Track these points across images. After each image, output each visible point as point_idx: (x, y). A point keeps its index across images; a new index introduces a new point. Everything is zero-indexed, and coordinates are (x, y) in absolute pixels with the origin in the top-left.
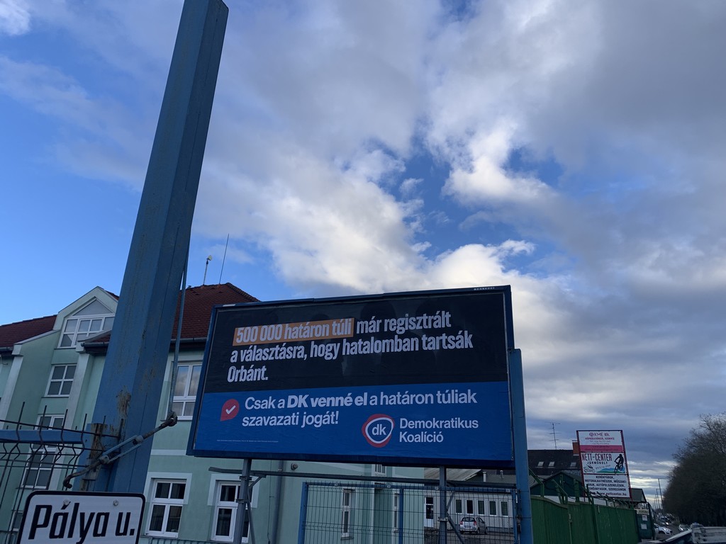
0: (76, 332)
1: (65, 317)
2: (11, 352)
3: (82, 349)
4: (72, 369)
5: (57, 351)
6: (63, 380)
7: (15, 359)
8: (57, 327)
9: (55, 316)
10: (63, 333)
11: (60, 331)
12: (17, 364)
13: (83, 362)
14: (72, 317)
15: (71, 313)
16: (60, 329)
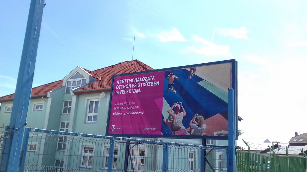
0: (71, 87)
1: (66, 80)
2: (47, 96)
3: (73, 94)
4: (71, 102)
5: (64, 95)
6: (68, 107)
7: (49, 99)
8: (64, 84)
9: (63, 80)
10: (66, 87)
11: (65, 86)
12: (50, 101)
13: (74, 99)
14: (69, 80)
15: (69, 78)
16: (65, 85)
